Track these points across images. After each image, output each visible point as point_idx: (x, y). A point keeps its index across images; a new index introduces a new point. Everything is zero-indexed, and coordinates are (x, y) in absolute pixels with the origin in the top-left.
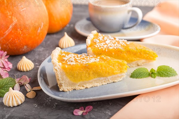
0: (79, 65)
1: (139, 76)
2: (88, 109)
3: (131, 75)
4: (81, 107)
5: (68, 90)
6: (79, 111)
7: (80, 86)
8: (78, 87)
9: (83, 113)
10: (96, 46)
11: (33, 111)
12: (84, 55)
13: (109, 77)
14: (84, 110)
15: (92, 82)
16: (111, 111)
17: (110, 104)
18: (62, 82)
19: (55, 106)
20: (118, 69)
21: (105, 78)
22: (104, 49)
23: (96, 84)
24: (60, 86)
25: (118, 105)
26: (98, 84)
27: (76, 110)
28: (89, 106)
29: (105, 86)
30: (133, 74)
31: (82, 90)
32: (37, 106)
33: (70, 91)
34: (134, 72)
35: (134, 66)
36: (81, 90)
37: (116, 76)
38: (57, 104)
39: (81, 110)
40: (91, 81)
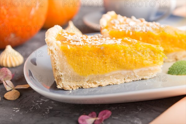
0: (90, 47)
1: (182, 71)
2: (104, 115)
3: (168, 70)
4: (92, 113)
5: (71, 87)
6: (88, 118)
7: (90, 83)
8: (87, 84)
9: (95, 121)
10: (115, 28)
11: (11, 118)
12: (97, 36)
13: (136, 71)
14: (97, 116)
15: (109, 77)
16: (141, 119)
17: (139, 110)
18: (60, 73)
19: (48, 111)
20: (149, 58)
21: (129, 71)
22: (127, 32)
23: (115, 81)
24: (58, 80)
25: (152, 110)
26: (119, 81)
27: (82, 117)
28: (104, 111)
29: (129, 84)
30: (172, 69)
31: (93, 90)
32: (18, 111)
33: (74, 89)
34: (172, 66)
35: (171, 60)
36: (91, 90)
37: (147, 69)
38: (51, 108)
39: (92, 117)
40: (107, 75)
